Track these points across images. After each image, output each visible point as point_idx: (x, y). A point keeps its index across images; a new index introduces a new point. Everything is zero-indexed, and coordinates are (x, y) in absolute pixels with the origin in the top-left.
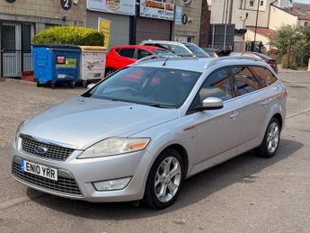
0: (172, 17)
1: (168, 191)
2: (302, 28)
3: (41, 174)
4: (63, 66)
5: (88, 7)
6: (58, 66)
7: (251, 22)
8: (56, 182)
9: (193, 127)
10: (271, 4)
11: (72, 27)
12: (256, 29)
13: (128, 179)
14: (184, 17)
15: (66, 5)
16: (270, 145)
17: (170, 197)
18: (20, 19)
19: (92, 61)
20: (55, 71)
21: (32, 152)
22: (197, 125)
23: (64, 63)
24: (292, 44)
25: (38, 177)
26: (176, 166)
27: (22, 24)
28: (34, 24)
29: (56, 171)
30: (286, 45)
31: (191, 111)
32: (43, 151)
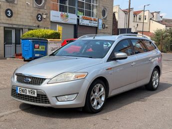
0: (97, 25)
1: (98, 104)
2: (168, 30)
3: (28, 94)
4: (38, 50)
5: (51, 20)
6: (35, 50)
7: (140, 29)
8: (36, 98)
9: (111, 68)
10: (151, 19)
11: (43, 30)
12: (143, 32)
13: (76, 95)
14: (103, 25)
15: (39, 19)
16: (154, 83)
17: (99, 107)
18: (15, 26)
19: (54, 47)
20: (34, 53)
21: (23, 82)
22: (113, 67)
23: (39, 48)
24: (163, 39)
25: (26, 96)
26: (103, 89)
27: (15, 29)
28: (22, 29)
29: (36, 91)
30: (160, 40)
31: (110, 60)
32: (29, 81)
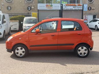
0: (82, 8)
5: (38, 9)
14: (89, 8)
15: (29, 9)
18: (13, 14)
